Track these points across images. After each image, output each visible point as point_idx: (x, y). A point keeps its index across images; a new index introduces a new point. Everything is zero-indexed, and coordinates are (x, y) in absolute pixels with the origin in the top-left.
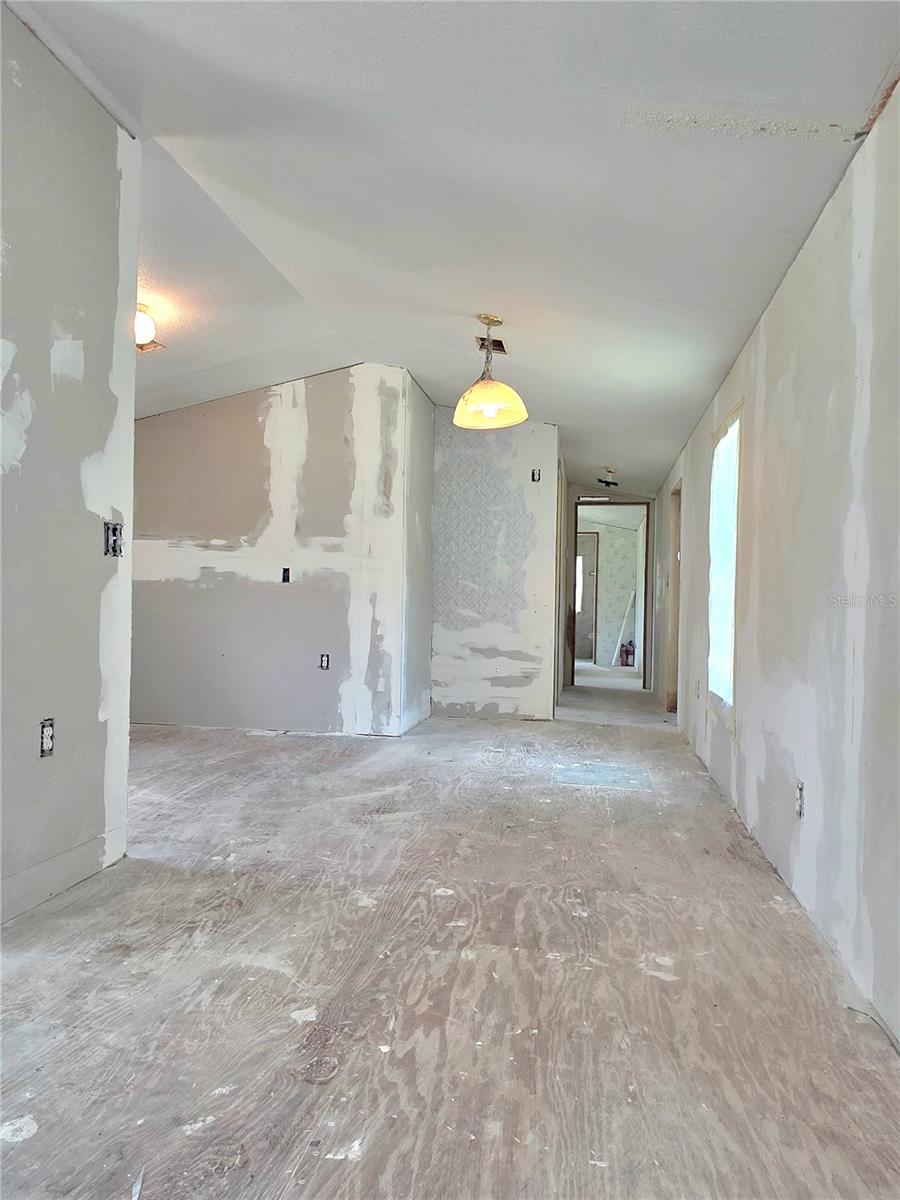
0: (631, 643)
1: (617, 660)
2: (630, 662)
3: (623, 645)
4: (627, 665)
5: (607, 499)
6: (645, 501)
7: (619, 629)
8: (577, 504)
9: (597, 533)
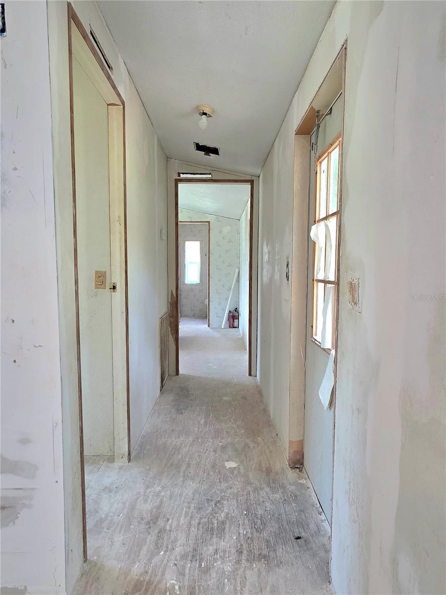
0: (236, 310)
1: (225, 325)
2: (236, 324)
3: (230, 311)
4: (234, 327)
5: (210, 176)
6: (248, 178)
7: (227, 299)
8: (177, 181)
9: (209, 222)
